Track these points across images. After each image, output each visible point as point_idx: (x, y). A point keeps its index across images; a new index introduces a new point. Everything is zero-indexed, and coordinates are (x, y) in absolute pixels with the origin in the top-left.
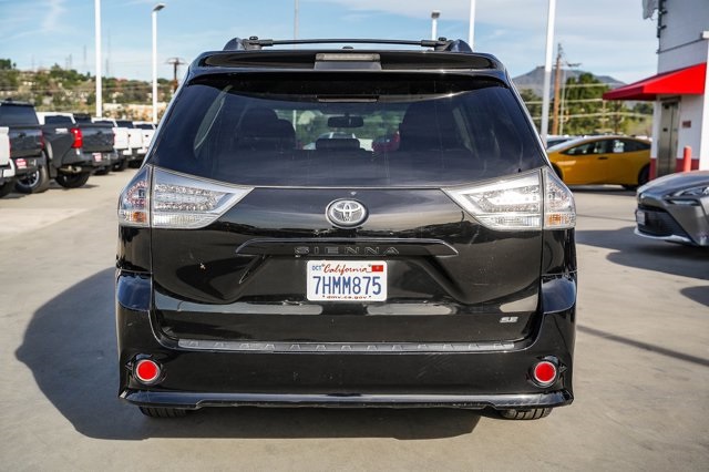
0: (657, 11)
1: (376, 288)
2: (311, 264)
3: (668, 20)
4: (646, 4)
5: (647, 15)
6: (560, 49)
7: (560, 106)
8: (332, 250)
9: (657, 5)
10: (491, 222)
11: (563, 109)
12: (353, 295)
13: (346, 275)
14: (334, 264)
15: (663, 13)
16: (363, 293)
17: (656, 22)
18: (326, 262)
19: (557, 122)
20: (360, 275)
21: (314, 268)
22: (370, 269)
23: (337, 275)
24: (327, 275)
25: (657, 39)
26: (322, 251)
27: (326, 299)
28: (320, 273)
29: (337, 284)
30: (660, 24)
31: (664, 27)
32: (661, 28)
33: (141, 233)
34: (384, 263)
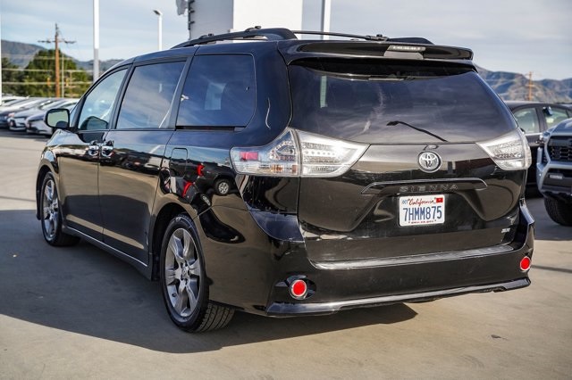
0: (187, 10)
1: (439, 215)
2: (402, 199)
3: (196, 17)
4: (180, 3)
5: (180, 12)
6: (57, 28)
7: (61, 75)
8: (422, 188)
9: (187, 6)
11: (63, 77)
12: (426, 220)
13: (422, 206)
14: (415, 198)
15: (191, 12)
16: (431, 219)
17: (187, 18)
18: (411, 198)
19: (59, 88)
20: (430, 205)
21: (404, 202)
22: (435, 201)
23: (417, 206)
24: (412, 207)
25: (188, 31)
26: (416, 190)
27: (410, 224)
28: (407, 206)
29: (417, 213)
30: (189, 19)
31: (193, 22)
32: (191, 23)
33: (283, 180)
34: (442, 196)
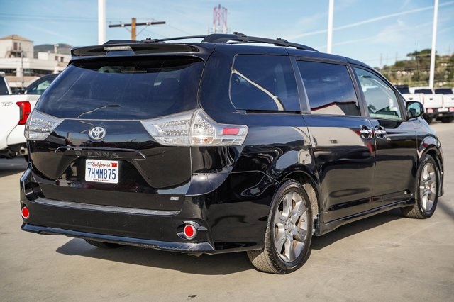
1: (113, 176)
2: (87, 161)
8: (90, 154)
10: (162, 140)
12: (104, 179)
13: (102, 168)
14: (96, 161)
16: (108, 179)
18: (93, 160)
20: (107, 168)
21: (89, 163)
22: (111, 165)
23: (97, 168)
24: (94, 167)
27: (93, 181)
28: (91, 166)
29: (97, 172)
34: (117, 162)
